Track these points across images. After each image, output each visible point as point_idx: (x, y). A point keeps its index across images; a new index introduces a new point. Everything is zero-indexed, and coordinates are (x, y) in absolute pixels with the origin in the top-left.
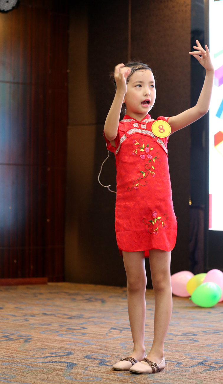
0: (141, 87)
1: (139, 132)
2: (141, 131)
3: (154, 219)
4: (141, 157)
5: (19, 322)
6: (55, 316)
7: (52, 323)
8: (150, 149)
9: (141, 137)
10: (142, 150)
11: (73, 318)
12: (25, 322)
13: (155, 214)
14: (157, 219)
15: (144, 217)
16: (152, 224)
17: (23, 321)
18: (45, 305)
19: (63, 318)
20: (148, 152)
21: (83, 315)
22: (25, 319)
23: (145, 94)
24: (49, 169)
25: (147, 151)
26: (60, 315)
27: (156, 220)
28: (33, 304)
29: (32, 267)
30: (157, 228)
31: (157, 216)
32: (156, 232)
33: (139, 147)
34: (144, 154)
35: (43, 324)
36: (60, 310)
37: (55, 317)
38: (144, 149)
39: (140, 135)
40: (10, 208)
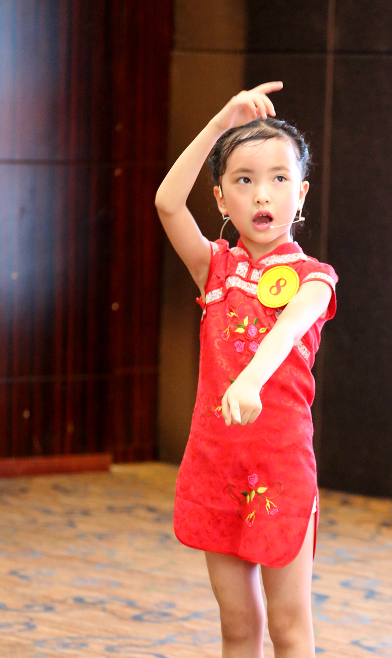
0: (251, 183)
1: (242, 288)
2: (246, 285)
3: (251, 490)
4: (235, 345)
5: (12, 634)
6: (104, 610)
7: (89, 636)
8: (258, 329)
9: (245, 301)
10: (241, 330)
11: (146, 617)
12: (25, 634)
13: (254, 479)
14: (256, 492)
15: (231, 482)
16: (246, 500)
17: (22, 627)
18: (88, 562)
19: (122, 618)
20: (254, 335)
21: (172, 605)
22: (27, 620)
23: (256, 200)
24: (118, 172)
25: (252, 333)
26: (116, 606)
27: (253, 493)
28: (59, 558)
29: (70, 428)
30: (253, 513)
31: (257, 486)
32: (251, 520)
33: (237, 321)
34: (244, 339)
35: (67, 641)
36: (120, 585)
37: (102, 614)
38: (247, 329)
39: (242, 295)
40: (15, 276)
